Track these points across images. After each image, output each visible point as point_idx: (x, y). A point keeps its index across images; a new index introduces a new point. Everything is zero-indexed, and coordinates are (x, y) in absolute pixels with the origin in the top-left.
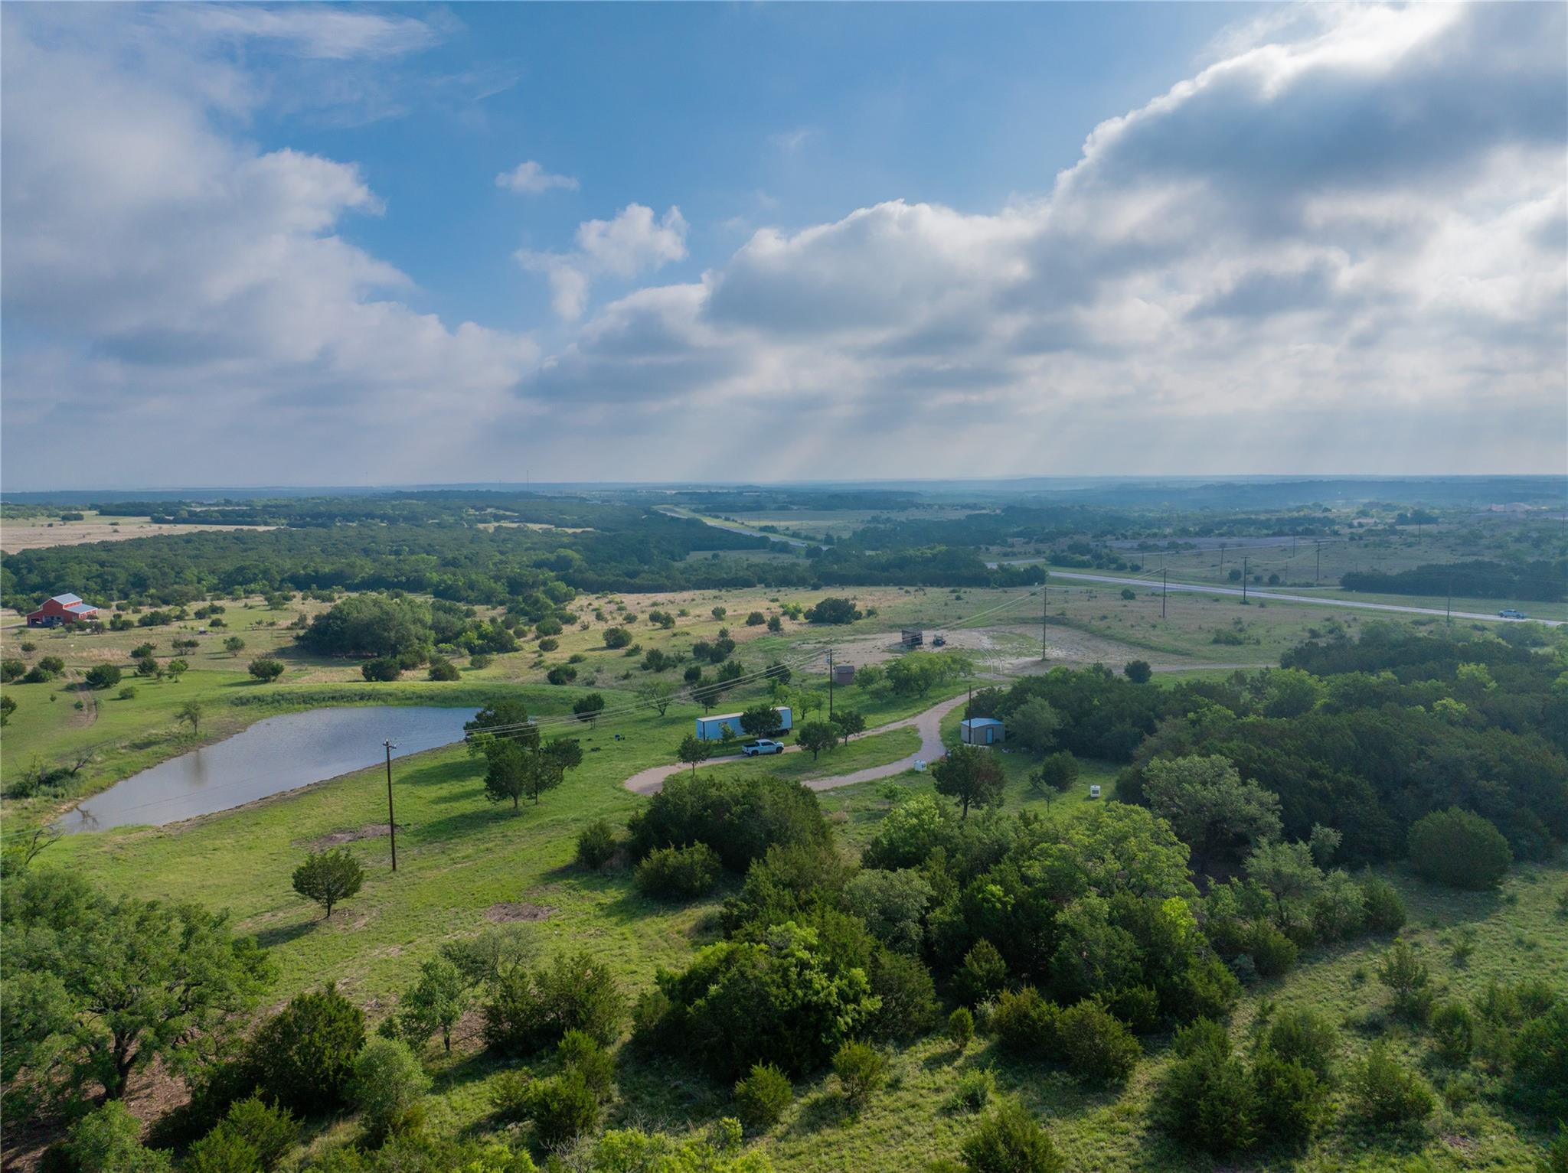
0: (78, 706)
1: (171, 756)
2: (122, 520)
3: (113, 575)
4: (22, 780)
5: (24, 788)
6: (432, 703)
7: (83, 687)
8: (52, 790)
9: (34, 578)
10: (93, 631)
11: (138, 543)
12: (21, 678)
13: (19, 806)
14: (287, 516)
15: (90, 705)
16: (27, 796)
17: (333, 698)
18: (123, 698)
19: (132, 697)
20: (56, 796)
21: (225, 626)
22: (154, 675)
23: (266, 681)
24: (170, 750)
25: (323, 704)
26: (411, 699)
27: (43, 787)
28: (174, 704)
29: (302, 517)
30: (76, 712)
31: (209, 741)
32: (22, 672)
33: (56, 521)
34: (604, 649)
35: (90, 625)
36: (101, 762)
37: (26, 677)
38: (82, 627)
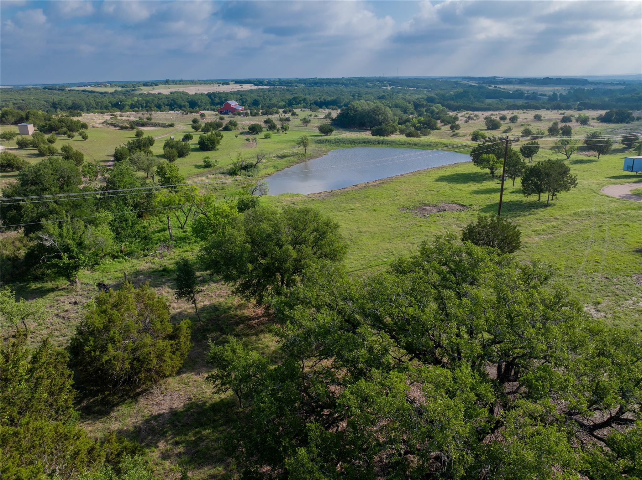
0: (248, 140)
1: (297, 163)
2: (244, 85)
3: (246, 99)
4: (232, 166)
5: (235, 171)
6: (416, 147)
7: (247, 133)
8: (246, 173)
9: (217, 100)
10: (244, 116)
11: (251, 91)
12: (221, 128)
13: (233, 179)
14: (305, 84)
15: (252, 140)
16: (236, 174)
17: (365, 142)
18: (266, 138)
19: (269, 137)
20: (249, 176)
21: (297, 115)
22: (276, 131)
23: (326, 135)
24: (295, 160)
25: (360, 145)
26: (404, 144)
27: (243, 171)
28: (290, 141)
29: (310, 84)
30: (247, 142)
31: (312, 157)
32: (221, 126)
33: (221, 85)
34: (486, 130)
35: (242, 113)
36: (265, 163)
37: (223, 128)
38: (239, 114)
